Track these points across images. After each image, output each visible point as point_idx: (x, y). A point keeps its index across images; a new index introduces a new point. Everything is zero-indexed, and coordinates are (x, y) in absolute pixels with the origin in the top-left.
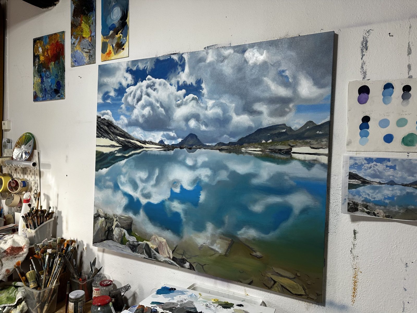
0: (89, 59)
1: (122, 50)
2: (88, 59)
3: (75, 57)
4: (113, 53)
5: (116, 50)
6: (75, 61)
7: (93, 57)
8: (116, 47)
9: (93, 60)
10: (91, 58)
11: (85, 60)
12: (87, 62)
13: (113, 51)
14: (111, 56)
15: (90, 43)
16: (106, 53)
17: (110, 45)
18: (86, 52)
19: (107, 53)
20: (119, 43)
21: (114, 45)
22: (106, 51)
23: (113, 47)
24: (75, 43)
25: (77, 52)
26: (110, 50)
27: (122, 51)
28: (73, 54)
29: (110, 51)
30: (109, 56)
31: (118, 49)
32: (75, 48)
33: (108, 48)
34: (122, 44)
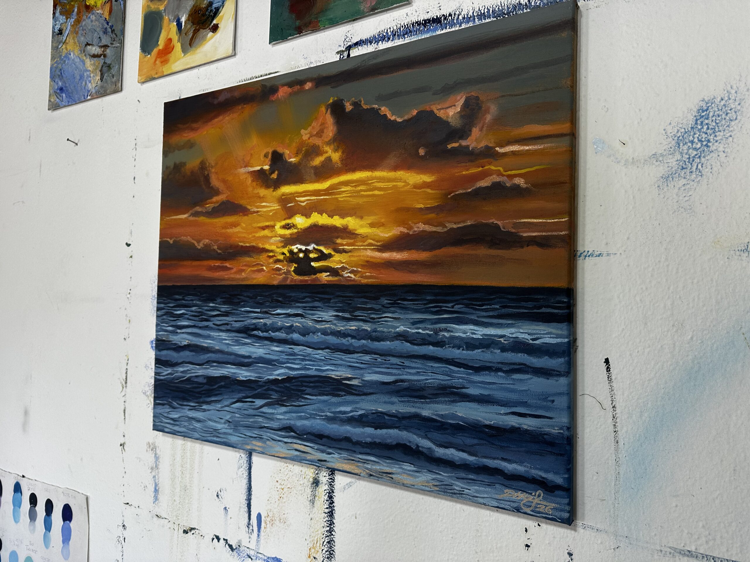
0: (102, 79)
1: (211, 34)
2: (98, 78)
3: (61, 77)
4: (178, 46)
5: (191, 36)
6: (61, 89)
7: (114, 71)
8: (189, 26)
9: (112, 82)
10: (108, 76)
11: (90, 82)
12: (94, 91)
13: (179, 41)
14: (171, 60)
15: (108, 23)
16: (155, 51)
17: (170, 20)
18: (94, 56)
19: (160, 50)
20: (200, 9)
21: (183, 20)
22: (157, 44)
23: (179, 25)
24: (65, 28)
25: (69, 59)
26: (169, 37)
27: (212, 37)
28: (56, 68)
29: (170, 40)
30: (165, 62)
31: (196, 32)
32: (64, 47)
33: (163, 31)
34: (211, 11)
